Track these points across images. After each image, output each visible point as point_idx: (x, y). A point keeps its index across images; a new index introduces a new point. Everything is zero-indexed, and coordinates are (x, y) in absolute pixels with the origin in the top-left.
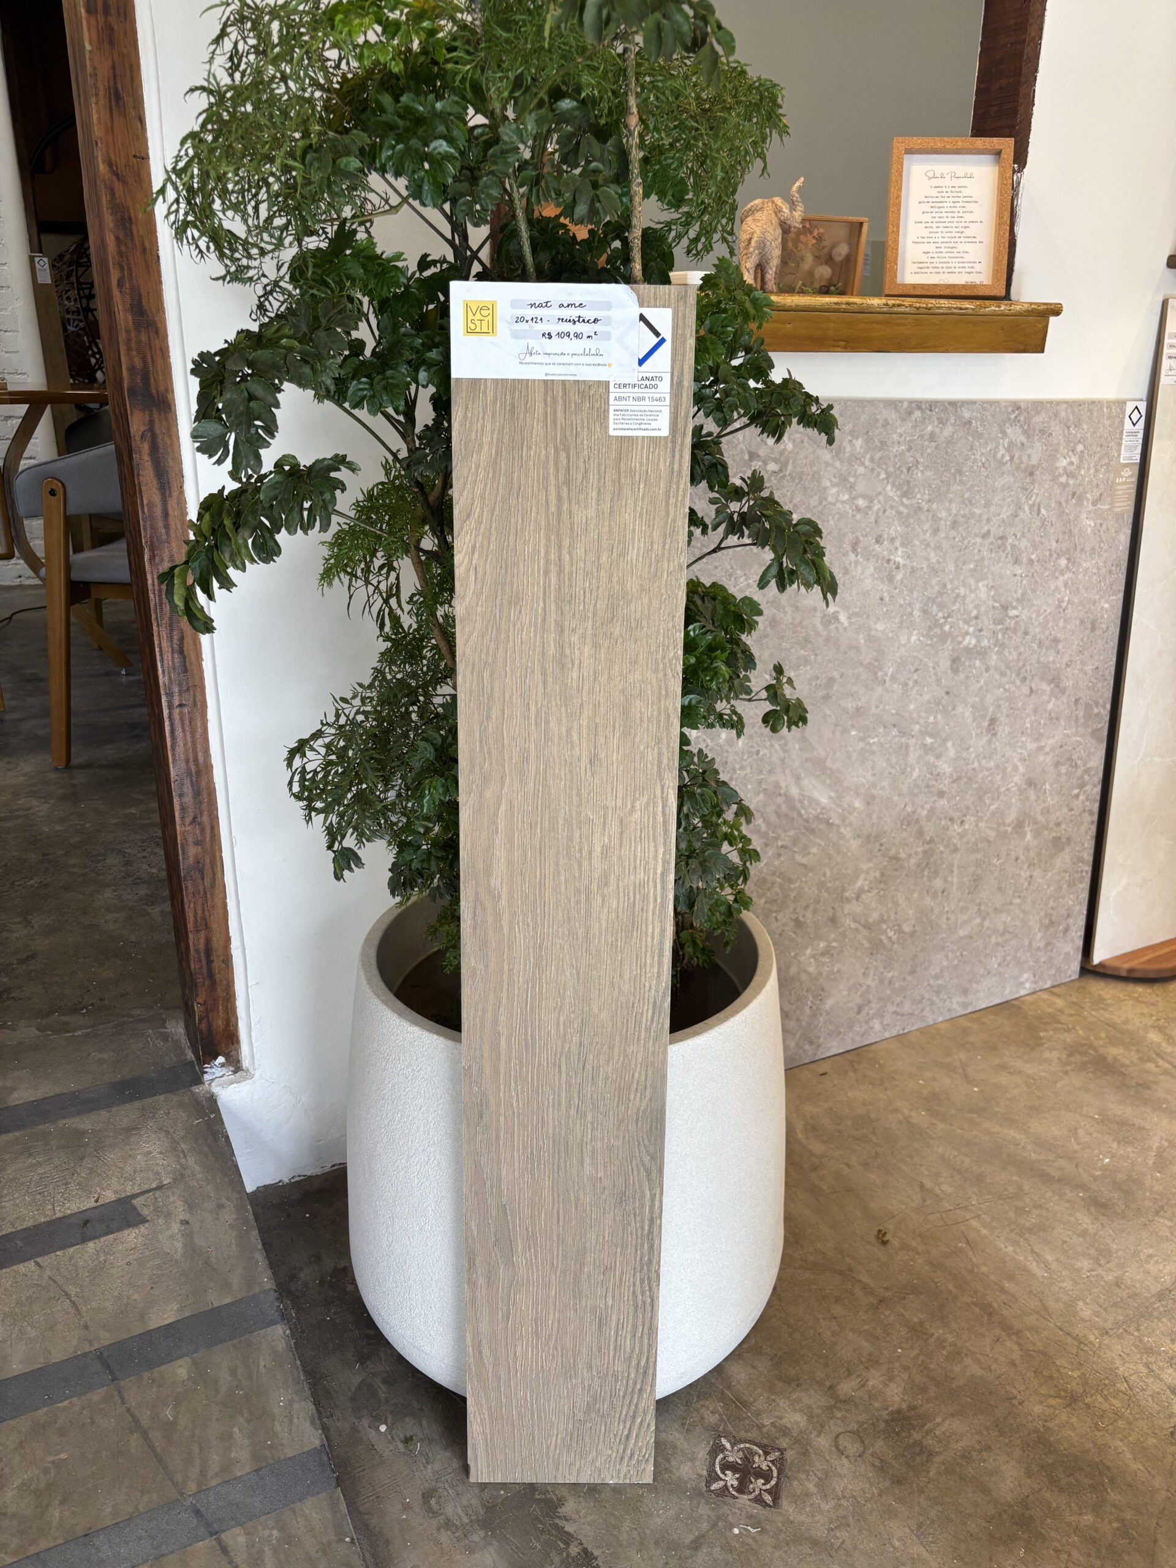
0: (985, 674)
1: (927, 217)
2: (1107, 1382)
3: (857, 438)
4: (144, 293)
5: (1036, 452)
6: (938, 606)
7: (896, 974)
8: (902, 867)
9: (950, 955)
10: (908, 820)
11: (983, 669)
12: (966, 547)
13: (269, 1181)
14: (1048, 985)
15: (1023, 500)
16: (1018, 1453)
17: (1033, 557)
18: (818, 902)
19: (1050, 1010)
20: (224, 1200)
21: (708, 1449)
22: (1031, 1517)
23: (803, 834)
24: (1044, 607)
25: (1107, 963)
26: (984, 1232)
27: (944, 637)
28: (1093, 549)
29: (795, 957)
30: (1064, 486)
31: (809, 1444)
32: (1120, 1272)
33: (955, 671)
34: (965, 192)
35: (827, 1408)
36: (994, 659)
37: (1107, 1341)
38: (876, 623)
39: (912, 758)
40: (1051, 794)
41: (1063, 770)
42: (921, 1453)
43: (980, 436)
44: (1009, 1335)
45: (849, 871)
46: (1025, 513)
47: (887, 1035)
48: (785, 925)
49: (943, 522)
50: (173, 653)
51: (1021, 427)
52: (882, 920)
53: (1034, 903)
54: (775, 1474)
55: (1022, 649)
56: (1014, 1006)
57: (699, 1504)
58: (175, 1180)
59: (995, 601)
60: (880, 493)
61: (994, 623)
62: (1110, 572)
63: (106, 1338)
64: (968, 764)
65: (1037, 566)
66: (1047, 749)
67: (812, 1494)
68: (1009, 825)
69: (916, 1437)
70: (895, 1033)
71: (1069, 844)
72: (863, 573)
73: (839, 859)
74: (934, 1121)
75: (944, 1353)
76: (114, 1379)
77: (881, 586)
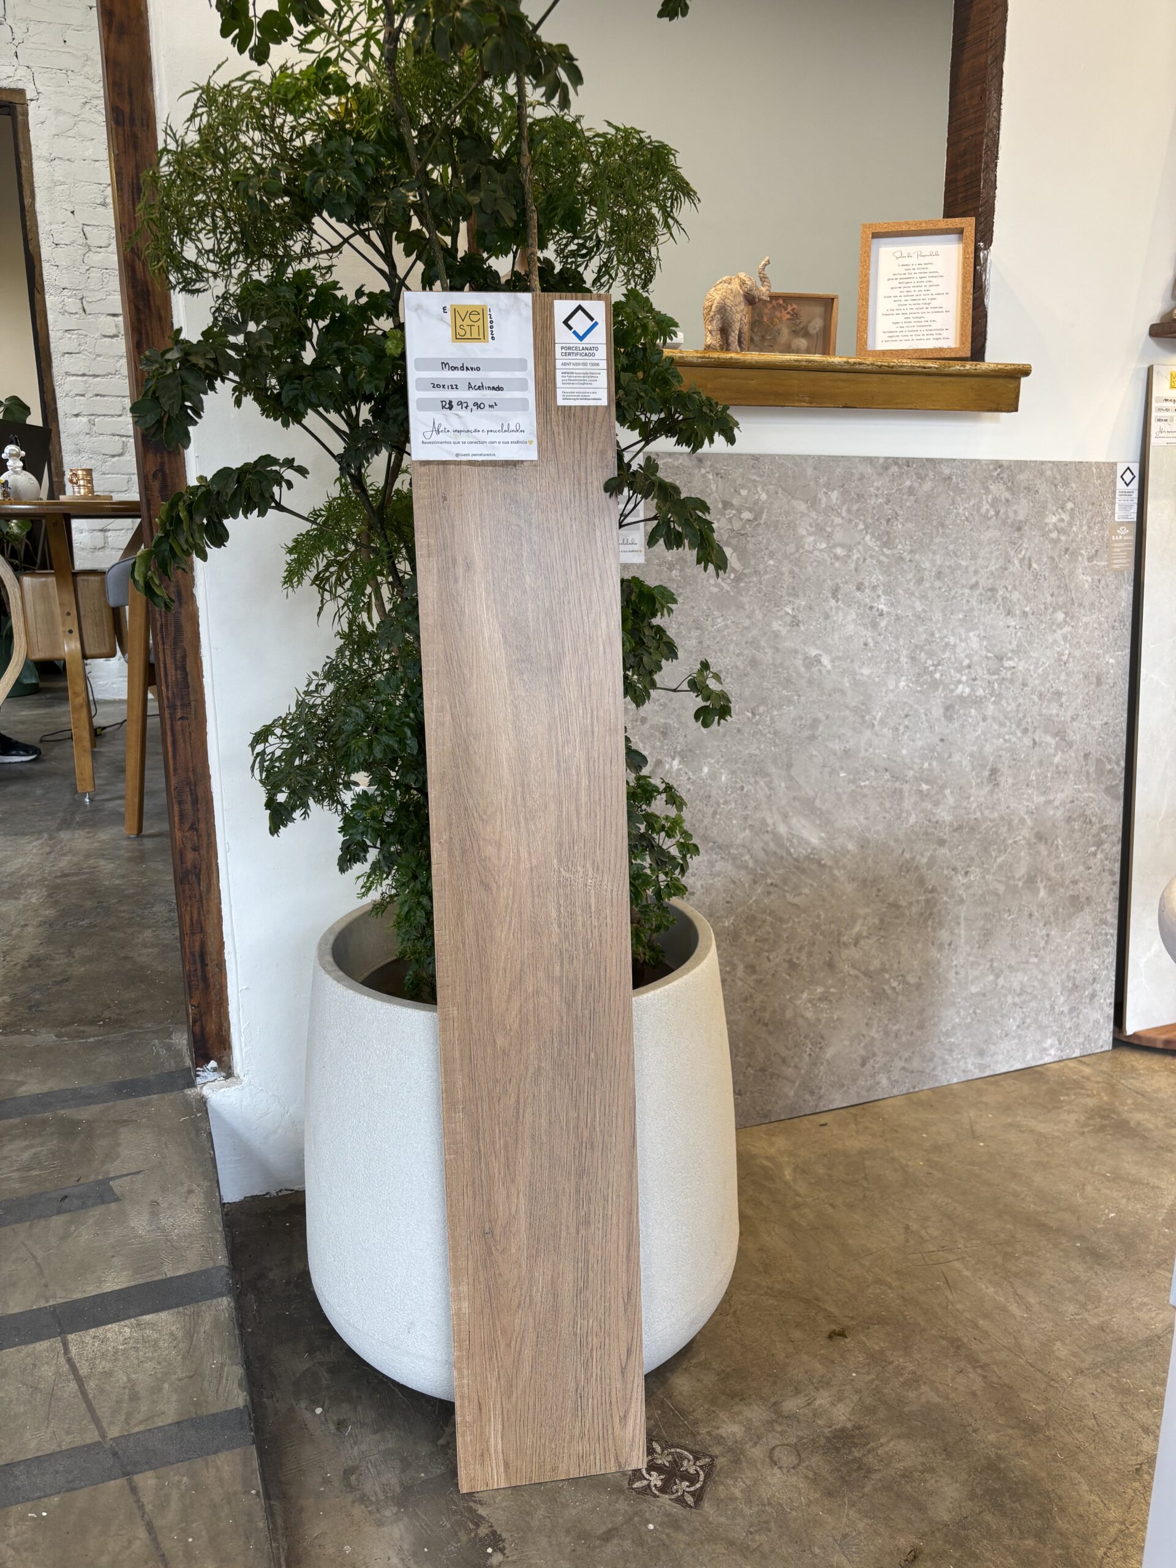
0: (981, 723)
1: (896, 292)
2: (1073, 1417)
3: (833, 490)
5: (1022, 509)
6: (927, 653)
7: (903, 1027)
8: (903, 915)
9: (962, 1012)
10: (907, 867)
11: (979, 718)
12: (954, 597)
13: (256, 1193)
14: (1077, 1053)
15: (1012, 553)
16: (963, 1476)
17: (1027, 609)
18: (814, 944)
19: (1075, 1077)
20: (196, 1188)
22: (967, 1537)
23: (794, 873)
24: (1043, 660)
25: (1142, 1034)
26: (966, 1273)
27: (935, 685)
28: (1093, 604)
29: (790, 1000)
30: (1056, 542)
31: (742, 1453)
32: (1107, 1318)
33: (950, 719)
34: (931, 268)
35: (768, 1422)
36: (990, 709)
37: (1080, 1379)
38: (860, 668)
39: (907, 804)
40: (1064, 851)
41: (1077, 826)
42: (859, 1468)
43: (962, 491)
44: (974, 1367)
45: (846, 915)
46: (1016, 566)
47: (895, 1092)
48: (777, 965)
49: (927, 573)
50: (176, 669)
51: (1005, 483)
52: (883, 970)
53: (1053, 963)
54: (702, 1478)
55: (1021, 700)
56: (1038, 1072)
57: (618, 1499)
58: (153, 1167)
59: (988, 651)
60: (859, 543)
61: (989, 673)
62: (1113, 627)
63: (61, 1297)
64: (968, 814)
65: (1031, 617)
66: (1057, 803)
67: (737, 1499)
68: (1019, 879)
69: (857, 1454)
70: (905, 1091)
71: (1089, 904)
72: (844, 618)
73: (833, 902)
74: (931, 1171)
75: (901, 1379)
76: (62, 1332)
77: (864, 632)
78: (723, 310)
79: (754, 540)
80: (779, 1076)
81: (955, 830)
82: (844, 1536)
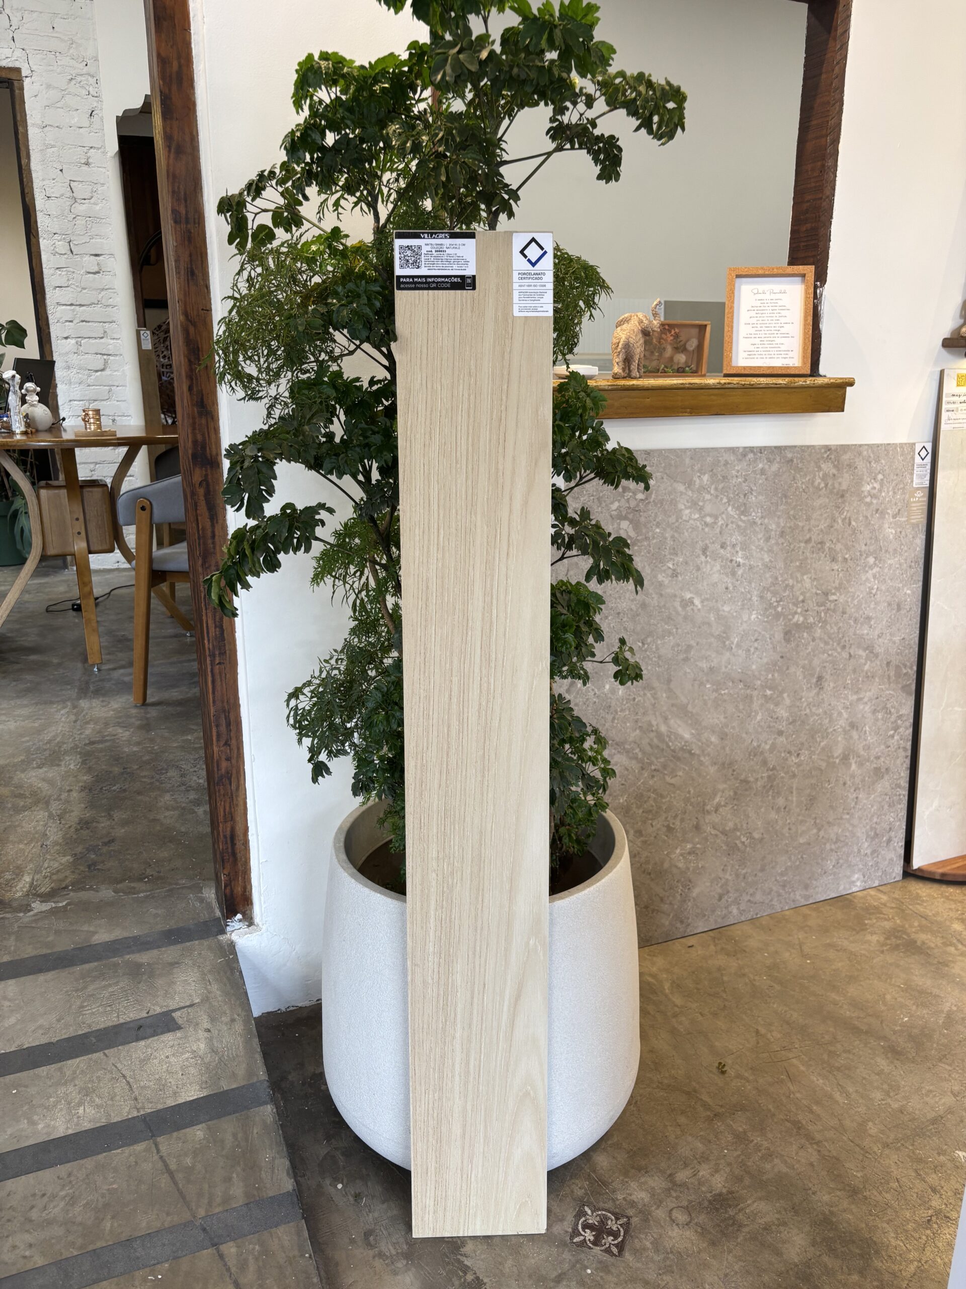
0: (812, 643)
1: (755, 320)
2: (883, 1181)
3: (704, 474)
4: (204, 393)
6: (772, 592)
7: (749, 871)
8: (751, 788)
9: (793, 857)
10: (755, 752)
11: (810, 639)
13: (271, 1010)
14: (876, 884)
15: (837, 515)
16: (807, 1228)
17: (847, 556)
18: (685, 813)
19: (875, 904)
20: (236, 1016)
21: (574, 1214)
22: (811, 1274)
23: (671, 761)
24: (858, 593)
25: (925, 868)
26: (802, 1068)
27: (778, 616)
29: (667, 855)
30: (869, 505)
31: (650, 1214)
32: (905, 1102)
34: (781, 303)
35: (666, 1189)
36: (818, 632)
37: (887, 1151)
38: (723, 606)
39: (755, 706)
40: (871, 735)
41: (880, 716)
42: (733, 1224)
44: (811, 1144)
45: (709, 790)
46: (839, 524)
47: (743, 919)
48: (658, 829)
49: (773, 533)
50: (216, 627)
51: (833, 462)
52: (736, 829)
53: (860, 818)
54: (622, 1234)
55: (841, 625)
56: (847, 899)
57: (564, 1251)
58: (202, 1001)
59: (818, 589)
60: (723, 513)
61: (817, 605)
62: (910, 567)
63: (148, 1108)
64: (801, 711)
65: (850, 563)
66: (866, 700)
67: (648, 1249)
68: (837, 758)
69: (731, 1213)
70: (750, 917)
71: (887, 773)
72: (711, 569)
73: (700, 780)
74: (773, 984)
75: (760, 1154)
76: (153, 1136)
77: (726, 579)
78: (627, 346)
79: (645, 514)
80: (658, 911)
82: (726, 1275)
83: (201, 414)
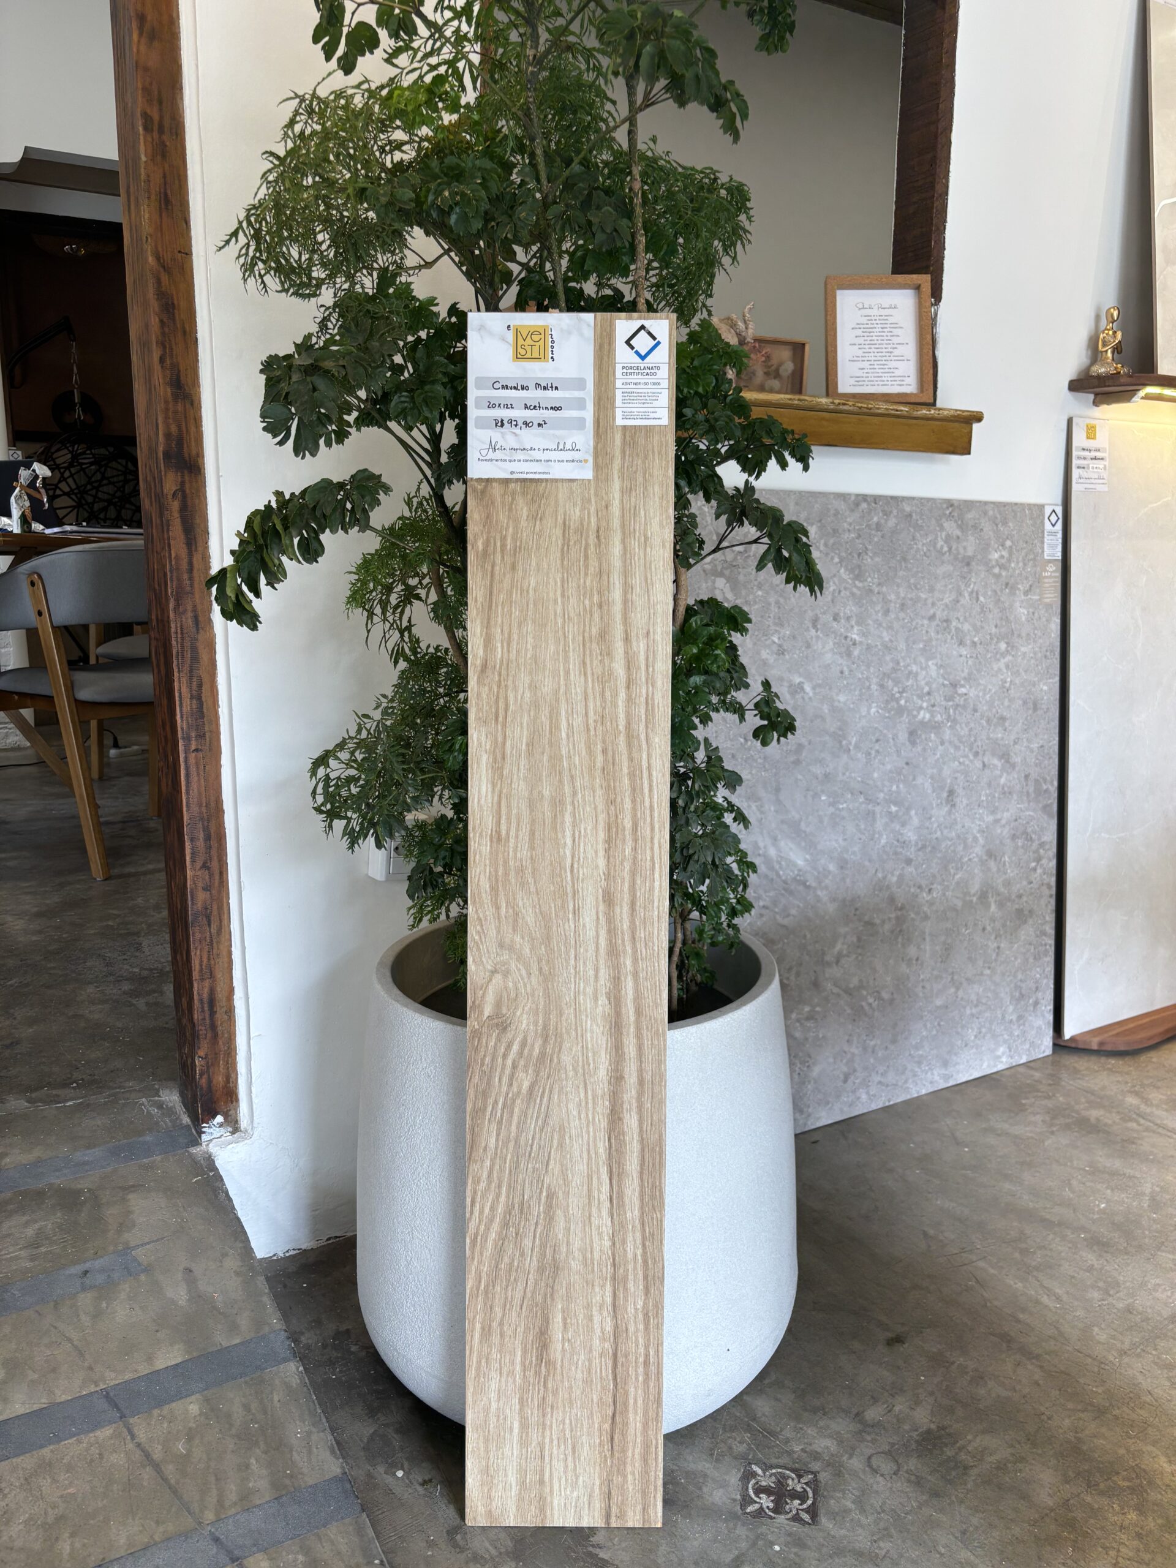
0: (940, 747)
1: (861, 340)
2: (1131, 1395)
4: (182, 368)
6: (893, 680)
7: (879, 1042)
8: (877, 933)
9: (929, 1025)
10: (880, 887)
11: (938, 742)
12: (916, 628)
14: (1024, 1060)
15: (963, 587)
16: (1053, 1462)
17: (976, 639)
18: (801, 964)
19: (1030, 1082)
20: (227, 1249)
21: (739, 1475)
22: (1074, 1519)
23: (783, 895)
24: (990, 687)
25: (1078, 1038)
26: (992, 1271)
27: (900, 711)
28: (1028, 635)
30: (998, 576)
31: (842, 1466)
32: (1131, 1300)
33: (913, 743)
34: (891, 320)
35: (856, 1432)
36: (947, 734)
37: (1126, 1360)
38: (837, 695)
39: (879, 825)
40: (1010, 867)
41: (1020, 843)
42: (956, 1467)
43: (919, 528)
44: (1030, 1359)
45: (828, 935)
46: (966, 600)
47: (874, 1107)
49: (892, 605)
50: (192, 698)
51: (956, 521)
52: (861, 986)
53: (1003, 974)
54: (811, 1495)
55: (972, 725)
56: (994, 1079)
57: (735, 1525)
58: (175, 1232)
59: (945, 679)
60: (835, 576)
61: (945, 699)
62: (1046, 657)
63: (112, 1379)
64: (931, 833)
65: (980, 649)
66: (1003, 822)
67: (850, 1510)
68: (974, 895)
69: (950, 1453)
70: (881, 1106)
71: (1031, 917)
72: (823, 647)
73: (818, 922)
74: (929, 1178)
75: (968, 1377)
76: (123, 1416)
77: (840, 661)
81: (919, 850)
82: (964, 1533)
83: (175, 397)
